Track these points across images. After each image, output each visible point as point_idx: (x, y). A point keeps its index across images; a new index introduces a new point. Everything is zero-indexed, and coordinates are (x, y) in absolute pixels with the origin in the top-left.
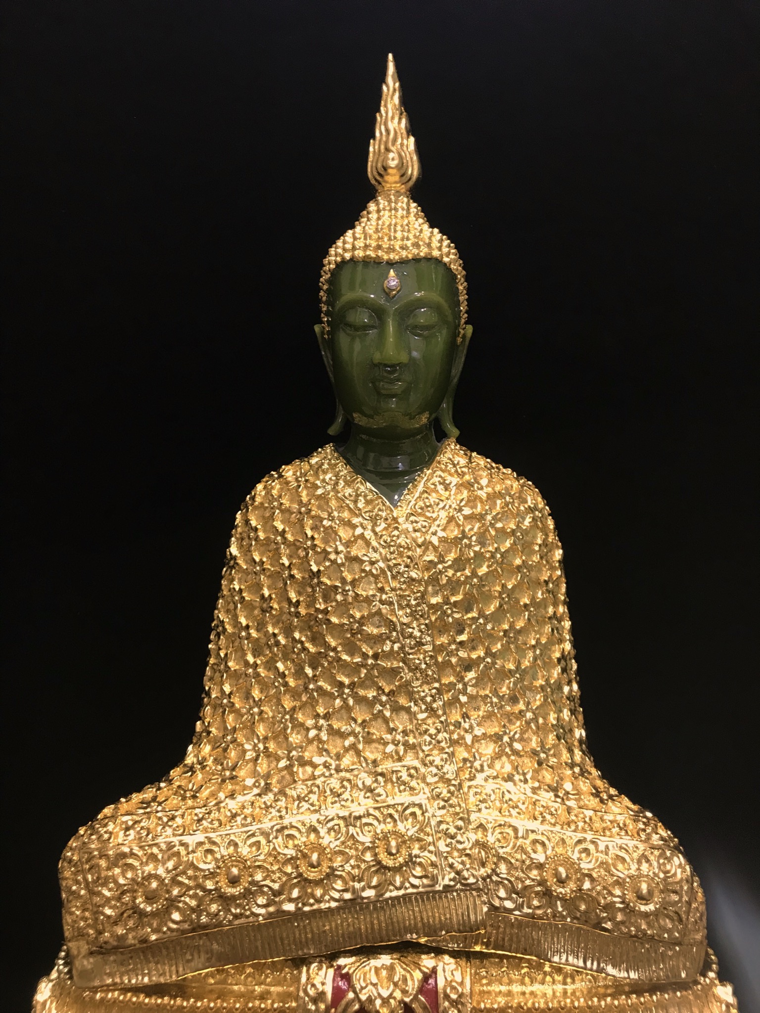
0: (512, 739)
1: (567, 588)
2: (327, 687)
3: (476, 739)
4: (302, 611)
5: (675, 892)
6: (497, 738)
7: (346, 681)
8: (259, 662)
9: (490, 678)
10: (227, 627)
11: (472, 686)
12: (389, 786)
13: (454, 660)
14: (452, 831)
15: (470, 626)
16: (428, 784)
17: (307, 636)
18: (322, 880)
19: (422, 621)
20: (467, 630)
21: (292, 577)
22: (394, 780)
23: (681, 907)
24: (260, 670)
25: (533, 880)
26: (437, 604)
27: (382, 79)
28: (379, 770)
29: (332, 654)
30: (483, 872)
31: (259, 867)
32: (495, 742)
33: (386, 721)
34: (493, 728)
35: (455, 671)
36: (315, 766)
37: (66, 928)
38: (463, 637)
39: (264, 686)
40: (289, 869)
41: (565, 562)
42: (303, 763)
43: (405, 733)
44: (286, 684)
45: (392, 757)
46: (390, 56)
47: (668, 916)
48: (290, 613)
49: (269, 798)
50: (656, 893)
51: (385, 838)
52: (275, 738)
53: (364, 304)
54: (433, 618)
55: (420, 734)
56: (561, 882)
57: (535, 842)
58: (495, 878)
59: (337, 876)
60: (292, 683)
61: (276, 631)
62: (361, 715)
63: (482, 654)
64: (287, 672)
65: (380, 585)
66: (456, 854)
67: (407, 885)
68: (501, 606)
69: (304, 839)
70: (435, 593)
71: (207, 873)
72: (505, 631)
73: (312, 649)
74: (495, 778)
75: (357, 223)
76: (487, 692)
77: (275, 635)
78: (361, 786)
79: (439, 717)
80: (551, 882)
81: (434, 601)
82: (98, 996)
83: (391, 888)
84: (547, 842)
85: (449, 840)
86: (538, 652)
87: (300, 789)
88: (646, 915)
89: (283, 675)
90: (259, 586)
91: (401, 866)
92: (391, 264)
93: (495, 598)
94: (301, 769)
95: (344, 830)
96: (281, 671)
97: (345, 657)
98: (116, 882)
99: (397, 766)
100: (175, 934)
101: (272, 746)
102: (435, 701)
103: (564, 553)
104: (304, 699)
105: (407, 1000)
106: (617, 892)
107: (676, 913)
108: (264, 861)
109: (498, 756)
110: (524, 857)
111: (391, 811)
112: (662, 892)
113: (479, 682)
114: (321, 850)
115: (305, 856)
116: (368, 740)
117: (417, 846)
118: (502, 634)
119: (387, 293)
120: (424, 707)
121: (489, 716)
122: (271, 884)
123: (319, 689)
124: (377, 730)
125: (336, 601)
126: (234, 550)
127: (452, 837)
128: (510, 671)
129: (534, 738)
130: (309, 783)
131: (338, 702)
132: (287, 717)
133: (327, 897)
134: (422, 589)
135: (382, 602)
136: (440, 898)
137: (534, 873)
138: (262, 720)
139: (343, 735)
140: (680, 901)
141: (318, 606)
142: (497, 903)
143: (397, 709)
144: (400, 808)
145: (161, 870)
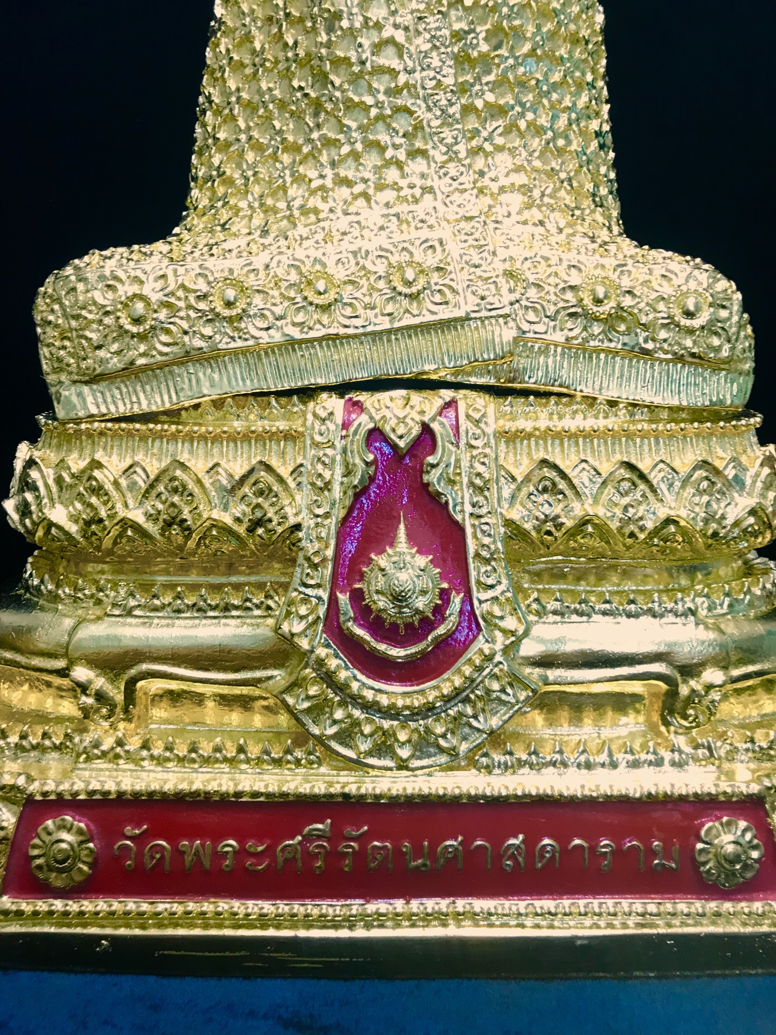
0: (543, 195)
2: (331, 135)
3: (502, 190)
4: (302, 53)
5: (724, 307)
6: (525, 189)
7: (354, 125)
8: (251, 124)
9: (519, 130)
11: (500, 135)
12: (404, 226)
13: (479, 104)
14: (476, 261)
15: (498, 65)
16: (448, 221)
17: (307, 81)
18: (330, 305)
19: (443, 50)
20: (495, 71)
21: (287, 15)
22: (410, 219)
23: (730, 327)
24: (255, 134)
25: (567, 301)
26: (461, 29)
28: (392, 211)
29: (338, 94)
30: (513, 297)
31: (258, 291)
32: (524, 194)
33: (400, 165)
34: (520, 179)
35: (479, 117)
37: (44, 362)
38: (491, 78)
39: (259, 148)
40: (292, 294)
41: (607, 30)
42: (305, 211)
43: (423, 176)
44: (284, 140)
45: (407, 201)
47: (716, 333)
48: (287, 59)
49: (268, 240)
50: (705, 307)
51: (400, 268)
52: (273, 194)
54: (456, 50)
55: (440, 177)
56: (598, 301)
57: (570, 267)
58: (524, 303)
59: (345, 304)
60: (291, 138)
61: (271, 85)
62: (372, 160)
63: (512, 102)
64: (284, 128)
65: (393, 8)
66: (480, 283)
67: (425, 312)
68: (534, 50)
69: (308, 268)
70: (459, 19)
71: (199, 294)
73: (313, 95)
74: (525, 223)
76: (516, 145)
77: (270, 89)
78: (372, 227)
79: (460, 160)
80: (588, 301)
81: (457, 26)
82: (83, 426)
83: (407, 315)
84: (582, 267)
85: (473, 270)
86: (574, 116)
88: (691, 331)
89: (280, 132)
91: (419, 293)
94: (302, 218)
95: (353, 262)
96: (278, 128)
97: (350, 94)
98: (95, 303)
99: (413, 207)
100: (164, 358)
101: (269, 202)
102: (456, 143)
104: (306, 150)
105: (426, 419)
106: (661, 306)
107: (723, 328)
108: (264, 286)
109: (529, 207)
110: (557, 281)
111: (406, 245)
112: (711, 305)
113: (507, 131)
114: (329, 278)
115: (309, 283)
117: (436, 275)
118: (533, 82)
120: (444, 149)
121: (518, 169)
122: (273, 308)
123: (323, 138)
124: (392, 174)
125: (341, 28)
127: (476, 267)
128: (542, 127)
129: (568, 197)
130: (313, 227)
131: (345, 149)
132: (287, 172)
133: (335, 324)
134: (444, 9)
135: (396, 26)
136: (462, 326)
137: (569, 296)
138: (257, 181)
140: (729, 319)
141: (319, 39)
142: (525, 327)
143: (413, 154)
144: (418, 243)
145: (146, 290)
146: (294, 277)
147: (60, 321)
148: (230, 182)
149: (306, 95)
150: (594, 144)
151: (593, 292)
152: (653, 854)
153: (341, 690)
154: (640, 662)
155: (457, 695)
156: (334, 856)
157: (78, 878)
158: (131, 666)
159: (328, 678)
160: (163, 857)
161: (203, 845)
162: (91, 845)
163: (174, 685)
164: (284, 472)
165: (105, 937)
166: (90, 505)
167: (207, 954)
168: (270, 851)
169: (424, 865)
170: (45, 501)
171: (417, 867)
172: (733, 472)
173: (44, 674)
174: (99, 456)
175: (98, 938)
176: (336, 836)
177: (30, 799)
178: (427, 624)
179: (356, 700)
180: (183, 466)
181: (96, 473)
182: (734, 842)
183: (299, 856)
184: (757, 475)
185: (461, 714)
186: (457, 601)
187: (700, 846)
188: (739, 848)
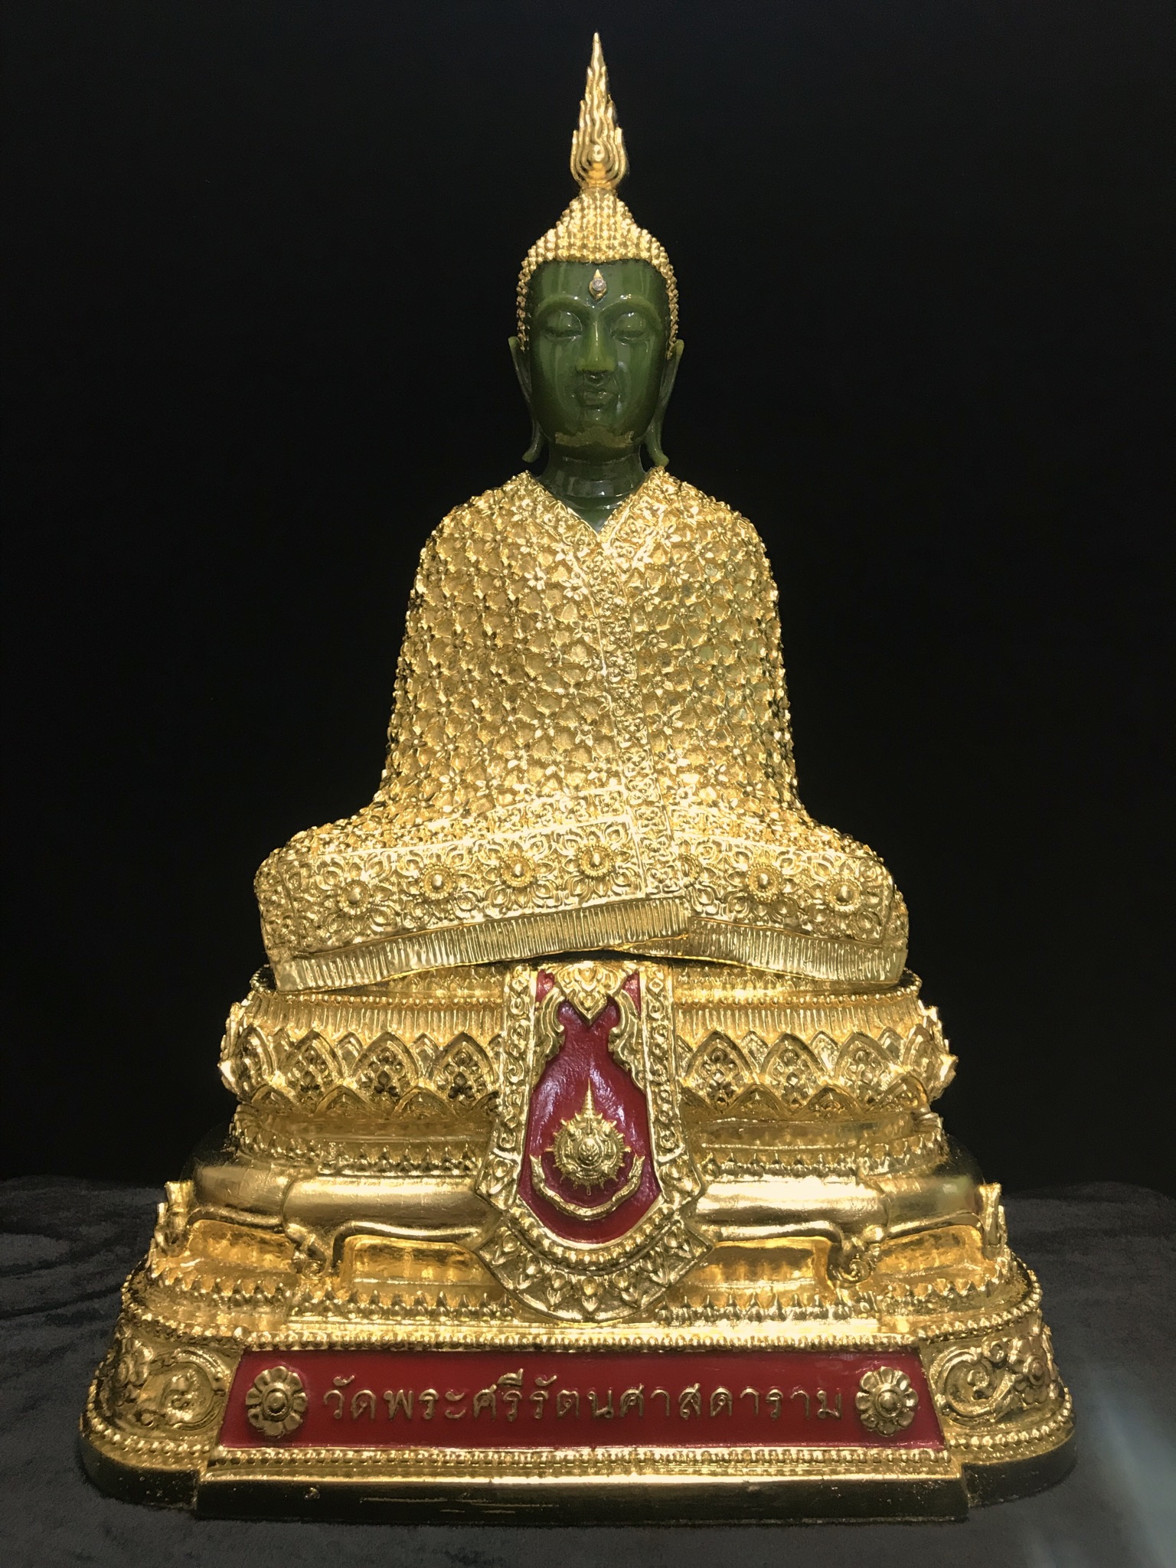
0: (717, 772)
1: (782, 634)
2: (526, 719)
3: (680, 770)
4: (499, 643)
5: (874, 895)
6: (702, 770)
7: (547, 712)
8: (452, 700)
9: (696, 713)
10: (415, 668)
11: (678, 719)
12: (592, 809)
13: (659, 692)
14: (655, 845)
15: (677, 658)
16: (631, 806)
17: (504, 669)
18: (526, 888)
19: (627, 649)
20: (673, 662)
21: (487, 608)
22: (597, 803)
23: (881, 910)
24: (455, 709)
25: (735, 887)
26: (643, 632)
27: (587, 62)
28: (581, 794)
29: (532, 684)
30: (687, 880)
31: (463, 876)
32: (700, 774)
33: (588, 750)
34: (698, 760)
35: (659, 703)
36: (514, 793)
37: (265, 937)
38: (669, 669)
39: (458, 723)
40: (493, 878)
41: (780, 604)
42: (502, 790)
43: (608, 760)
44: (482, 719)
45: (595, 784)
46: (596, 36)
47: (867, 918)
48: (486, 647)
49: (470, 821)
50: (857, 895)
51: (588, 852)
52: (473, 770)
53: (565, 306)
54: (638, 648)
55: (623, 762)
56: (762, 887)
57: (738, 853)
58: (697, 886)
59: (540, 886)
60: (489, 718)
61: (471, 667)
62: (563, 743)
63: (689, 688)
64: (483, 708)
65: (582, 613)
66: (658, 866)
67: (610, 893)
68: (709, 639)
69: (506, 852)
70: (641, 622)
71: (411, 879)
72: (713, 667)
73: (510, 682)
74: (700, 804)
75: (558, 223)
76: (693, 727)
77: (469, 671)
78: (563, 809)
79: (642, 746)
80: (753, 887)
81: (639, 629)
82: (302, 998)
83: (594, 896)
84: (749, 854)
85: (652, 854)
86: (748, 692)
87: (501, 812)
88: (844, 916)
89: (479, 711)
90: (450, 622)
91: (604, 876)
92: (596, 264)
93: (703, 631)
94: (500, 797)
95: (546, 845)
96: (477, 707)
97: (545, 687)
98: (317, 887)
99: (599, 791)
100: (378, 937)
101: (469, 778)
102: (639, 730)
103: (779, 594)
104: (502, 731)
105: (611, 993)
106: (818, 894)
107: (874, 914)
108: (468, 871)
109: (703, 786)
110: (727, 867)
111: (594, 829)
112: (862, 893)
113: (684, 715)
114: (525, 862)
115: (508, 867)
116: (570, 769)
117: (620, 858)
118: (709, 669)
119: (592, 295)
120: (627, 736)
121: (695, 749)
122: (475, 891)
123: (519, 721)
124: (580, 758)
125: (536, 629)
126: (420, 587)
127: (655, 851)
128: (717, 707)
129: (741, 773)
130: (510, 808)
131: (539, 733)
132: (486, 750)
133: (531, 904)
134: (627, 616)
135: (585, 629)
136: (643, 906)
137: (737, 881)
138: (458, 755)
139: (543, 765)
140: (880, 903)
141: (517, 636)
142: (699, 908)
143: (599, 739)
144: (603, 827)
145: (364, 877)
146: (494, 862)
147: (283, 901)
148: (432, 753)
149: (503, 682)
150: (768, 715)
151: (759, 880)
152: (818, 1402)
153: (533, 1247)
154: (807, 1220)
155: (639, 1251)
156: (525, 1404)
157: (291, 1427)
158: (341, 1223)
159: (522, 1235)
160: (369, 1406)
161: (406, 1394)
162: (303, 1394)
163: (377, 1241)
164: (484, 1042)
165: (314, 1485)
166: (308, 1073)
167: (408, 1501)
168: (467, 1400)
169: (609, 1413)
170: (265, 1067)
171: (602, 1415)
172: (888, 1042)
173: (259, 1230)
174: (316, 1026)
175: (306, 1486)
176: (528, 1385)
177: (248, 1351)
178: (611, 1185)
179: (548, 1256)
180: (393, 1038)
181: (315, 1043)
182: (890, 1391)
183: (494, 1404)
184: (912, 1042)
185: (642, 1270)
186: (638, 1163)
187: (860, 1394)
188: (894, 1396)
